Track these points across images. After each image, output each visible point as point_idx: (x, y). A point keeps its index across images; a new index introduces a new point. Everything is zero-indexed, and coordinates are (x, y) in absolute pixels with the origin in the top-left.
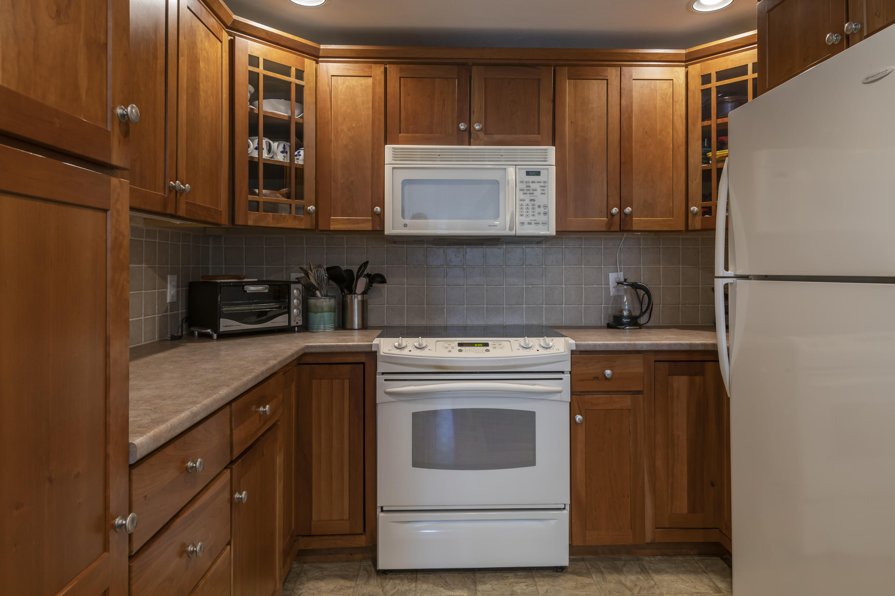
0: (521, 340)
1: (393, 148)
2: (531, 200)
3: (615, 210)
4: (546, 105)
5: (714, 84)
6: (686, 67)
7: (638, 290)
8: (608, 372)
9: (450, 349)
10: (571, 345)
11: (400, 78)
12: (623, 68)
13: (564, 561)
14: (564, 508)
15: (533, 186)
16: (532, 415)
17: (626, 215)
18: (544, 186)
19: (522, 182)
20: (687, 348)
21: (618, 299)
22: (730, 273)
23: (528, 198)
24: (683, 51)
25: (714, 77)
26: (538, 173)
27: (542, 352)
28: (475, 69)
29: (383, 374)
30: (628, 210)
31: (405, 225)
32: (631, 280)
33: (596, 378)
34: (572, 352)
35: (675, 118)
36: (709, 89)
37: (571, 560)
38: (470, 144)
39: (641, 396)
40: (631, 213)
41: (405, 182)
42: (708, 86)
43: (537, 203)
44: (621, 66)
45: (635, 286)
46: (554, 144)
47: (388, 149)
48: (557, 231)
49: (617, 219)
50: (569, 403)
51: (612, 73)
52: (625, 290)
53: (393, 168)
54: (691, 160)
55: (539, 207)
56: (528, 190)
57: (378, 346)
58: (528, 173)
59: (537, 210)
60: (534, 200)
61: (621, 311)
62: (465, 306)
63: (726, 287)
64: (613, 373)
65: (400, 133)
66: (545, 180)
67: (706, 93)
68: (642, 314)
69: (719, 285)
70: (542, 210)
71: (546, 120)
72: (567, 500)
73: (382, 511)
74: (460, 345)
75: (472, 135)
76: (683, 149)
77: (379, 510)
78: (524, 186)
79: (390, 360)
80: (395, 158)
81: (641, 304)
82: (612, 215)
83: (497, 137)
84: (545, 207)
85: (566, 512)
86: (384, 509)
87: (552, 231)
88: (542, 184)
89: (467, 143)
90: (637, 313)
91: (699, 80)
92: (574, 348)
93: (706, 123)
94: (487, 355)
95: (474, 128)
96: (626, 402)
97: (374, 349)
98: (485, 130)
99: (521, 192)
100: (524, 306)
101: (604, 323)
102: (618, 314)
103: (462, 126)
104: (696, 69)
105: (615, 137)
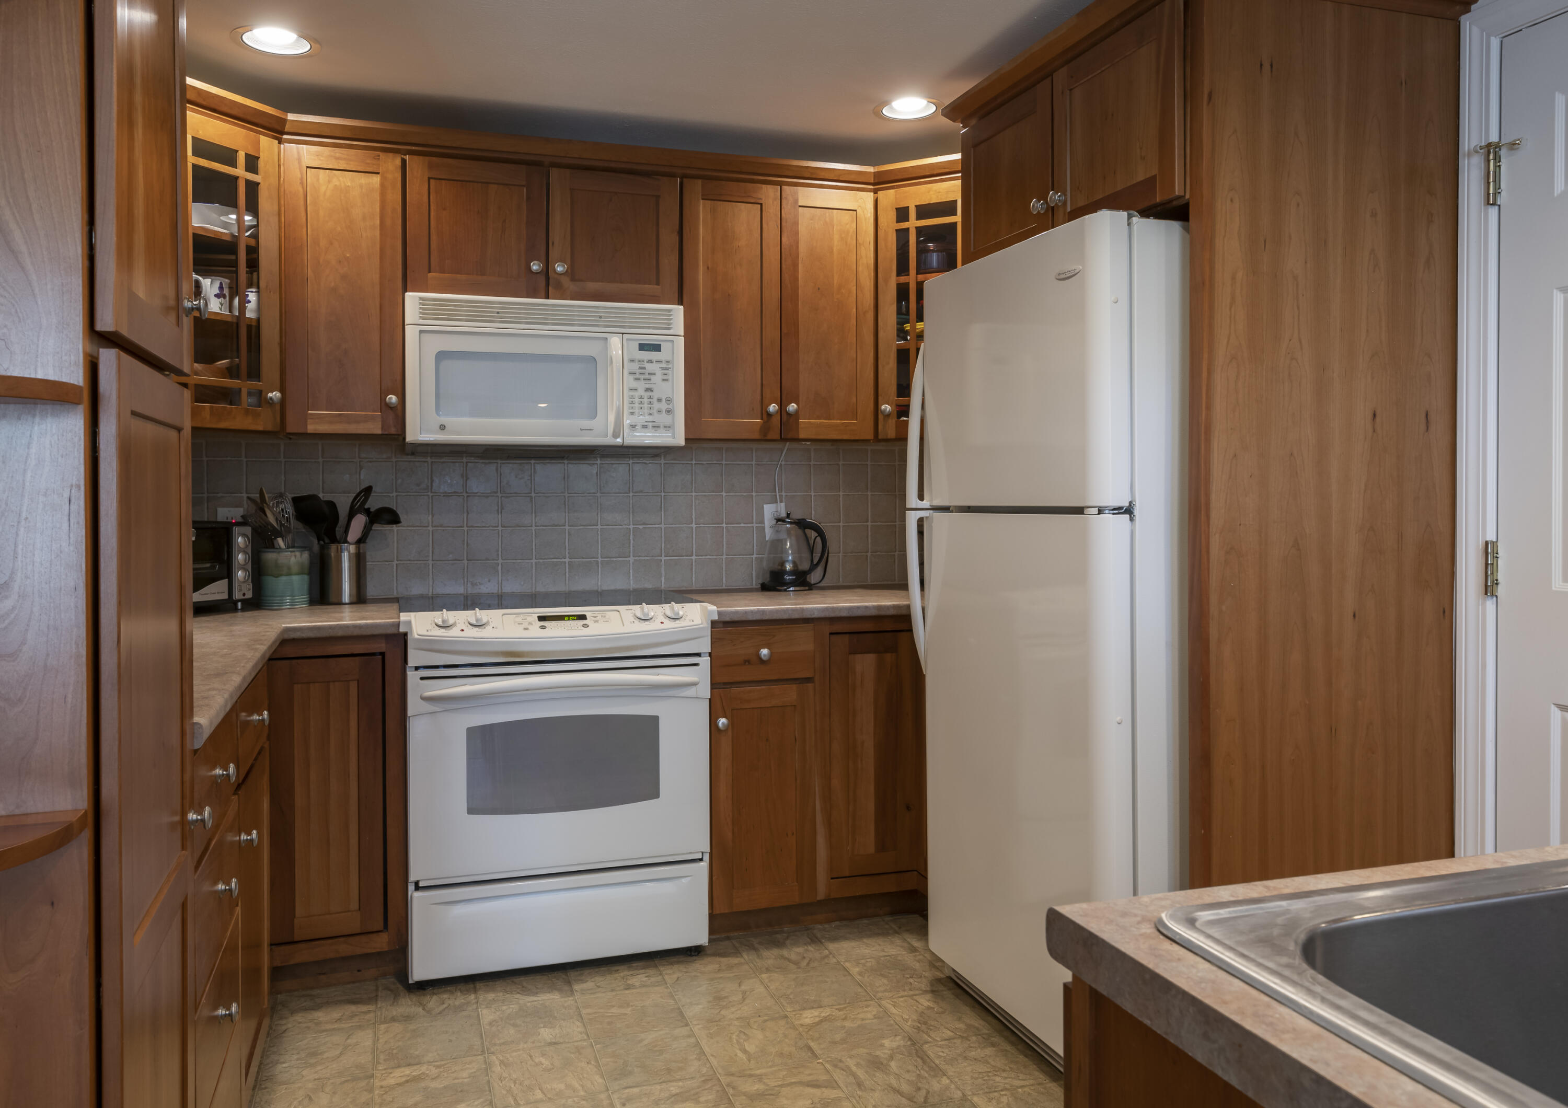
0: (636, 609)
1: (421, 298)
2: (647, 390)
3: (773, 408)
4: (669, 239)
5: (913, 223)
6: (875, 191)
7: (808, 531)
8: (765, 652)
9: (526, 625)
10: (711, 612)
11: (429, 179)
12: (785, 188)
13: (702, 938)
14: (701, 860)
15: (650, 367)
16: (654, 720)
17: (788, 414)
18: (667, 369)
19: (632, 361)
20: (874, 613)
21: (777, 544)
22: (926, 504)
23: (641, 386)
24: (871, 169)
25: (912, 213)
26: (657, 348)
27: (669, 624)
28: (555, 173)
29: (417, 668)
30: (792, 407)
31: (442, 427)
32: (797, 515)
33: (747, 662)
34: (713, 623)
35: (860, 269)
36: (907, 230)
37: (710, 941)
38: (547, 297)
39: (810, 685)
40: (797, 412)
41: (442, 356)
42: (904, 225)
43: (656, 395)
44: (781, 184)
45: (802, 524)
46: (680, 302)
47: (412, 299)
48: (686, 439)
49: (776, 421)
50: (708, 701)
51: (769, 193)
52: (788, 531)
53: (421, 332)
54: (881, 334)
55: (659, 400)
56: (641, 374)
57: (409, 623)
58: (643, 347)
59: (656, 406)
60: (651, 390)
61: (782, 564)
62: (534, 561)
64: (771, 654)
65: (430, 272)
66: (669, 359)
67: (902, 235)
68: (813, 567)
69: (911, 521)
70: (664, 406)
71: (669, 262)
72: (704, 845)
73: (417, 887)
74: (541, 618)
75: (551, 281)
76: (870, 316)
77: (411, 887)
78: (635, 367)
79: (430, 645)
80: (424, 314)
81: (812, 551)
82: (769, 415)
83: (592, 286)
84: (669, 401)
85: (705, 865)
86: (421, 884)
87: (679, 439)
88: (664, 365)
89: (543, 293)
90: (805, 566)
91: (893, 215)
92: (716, 618)
93: (903, 279)
94: (585, 632)
95: (555, 270)
96: (790, 694)
97: (402, 630)
98: (571, 274)
99: (632, 377)
100: (632, 559)
101: (755, 584)
102: (777, 567)
103: (535, 266)
104: (889, 197)
105: (773, 294)
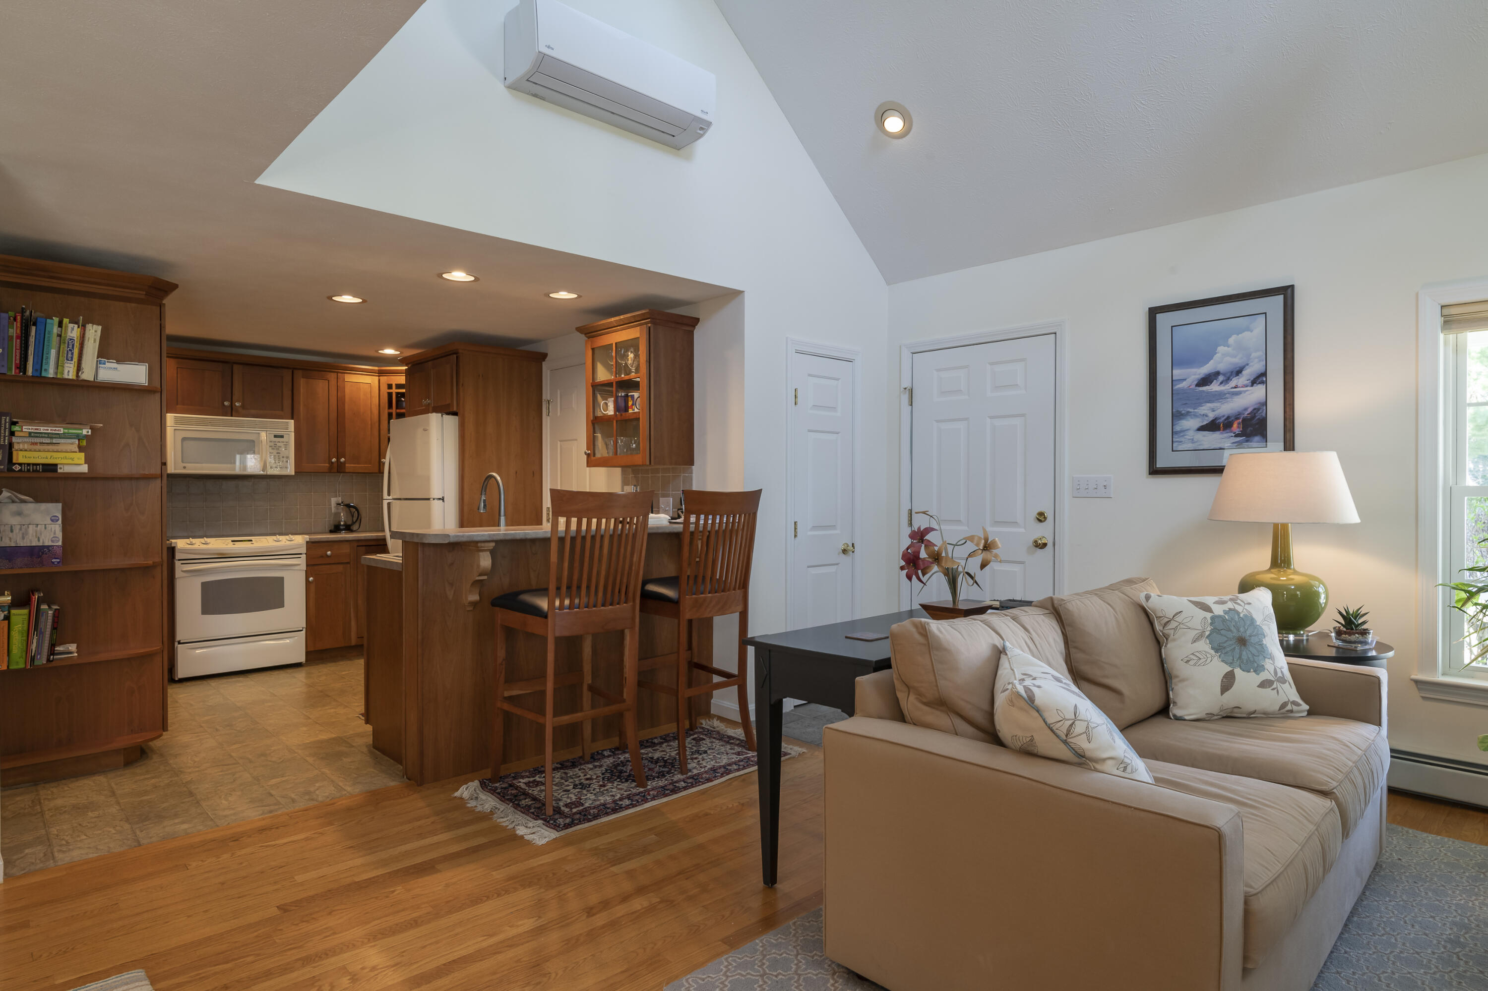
0: (274, 538)
1: (175, 416)
2: (278, 453)
3: (334, 460)
4: (287, 393)
5: (394, 390)
6: (379, 376)
7: (351, 509)
8: (329, 553)
9: (226, 543)
10: (307, 538)
11: (177, 368)
12: (339, 374)
13: (302, 659)
14: (302, 630)
15: (279, 444)
16: (282, 579)
17: (341, 463)
18: (286, 445)
19: (271, 442)
20: (375, 538)
21: (337, 514)
22: (390, 497)
23: (275, 451)
24: (376, 368)
25: (394, 387)
26: (282, 437)
27: (288, 543)
28: (235, 367)
29: (179, 560)
30: (343, 460)
31: (185, 467)
32: (347, 502)
33: (322, 557)
34: (307, 542)
35: (372, 406)
36: (392, 393)
37: (306, 660)
38: (232, 416)
39: (349, 565)
40: (345, 462)
41: (184, 439)
42: (391, 391)
43: (281, 455)
44: (337, 373)
45: (348, 506)
46: (292, 418)
47: (170, 417)
48: (295, 472)
49: (335, 465)
50: (305, 572)
51: (332, 376)
52: (342, 508)
53: (175, 430)
54: (381, 432)
55: (283, 457)
56: (274, 447)
57: (176, 543)
58: (275, 436)
59: (282, 459)
60: (279, 453)
61: (340, 522)
62: (221, 522)
63: (389, 504)
64: (332, 553)
65: (177, 405)
66: (287, 441)
67: (390, 395)
68: (354, 523)
69: (385, 503)
70: (285, 460)
71: (287, 403)
72: (303, 624)
73: (179, 643)
74: (232, 541)
75: (234, 409)
76: (377, 424)
77: (176, 644)
78: (272, 444)
79: (184, 551)
80: (176, 423)
81: (353, 516)
82: (332, 463)
83: (253, 411)
84: (287, 457)
85: (304, 632)
86: (181, 642)
87: (290, 470)
88: (285, 443)
89: (230, 415)
90: (349, 523)
91: (386, 387)
92: (308, 540)
93: (390, 411)
94: (252, 545)
95: (235, 405)
96: (341, 568)
97: (173, 545)
98: (243, 407)
99: (271, 448)
100: (269, 521)
101: (327, 530)
102: (337, 523)
103: (226, 403)
104: (384, 379)
105: (333, 415)
